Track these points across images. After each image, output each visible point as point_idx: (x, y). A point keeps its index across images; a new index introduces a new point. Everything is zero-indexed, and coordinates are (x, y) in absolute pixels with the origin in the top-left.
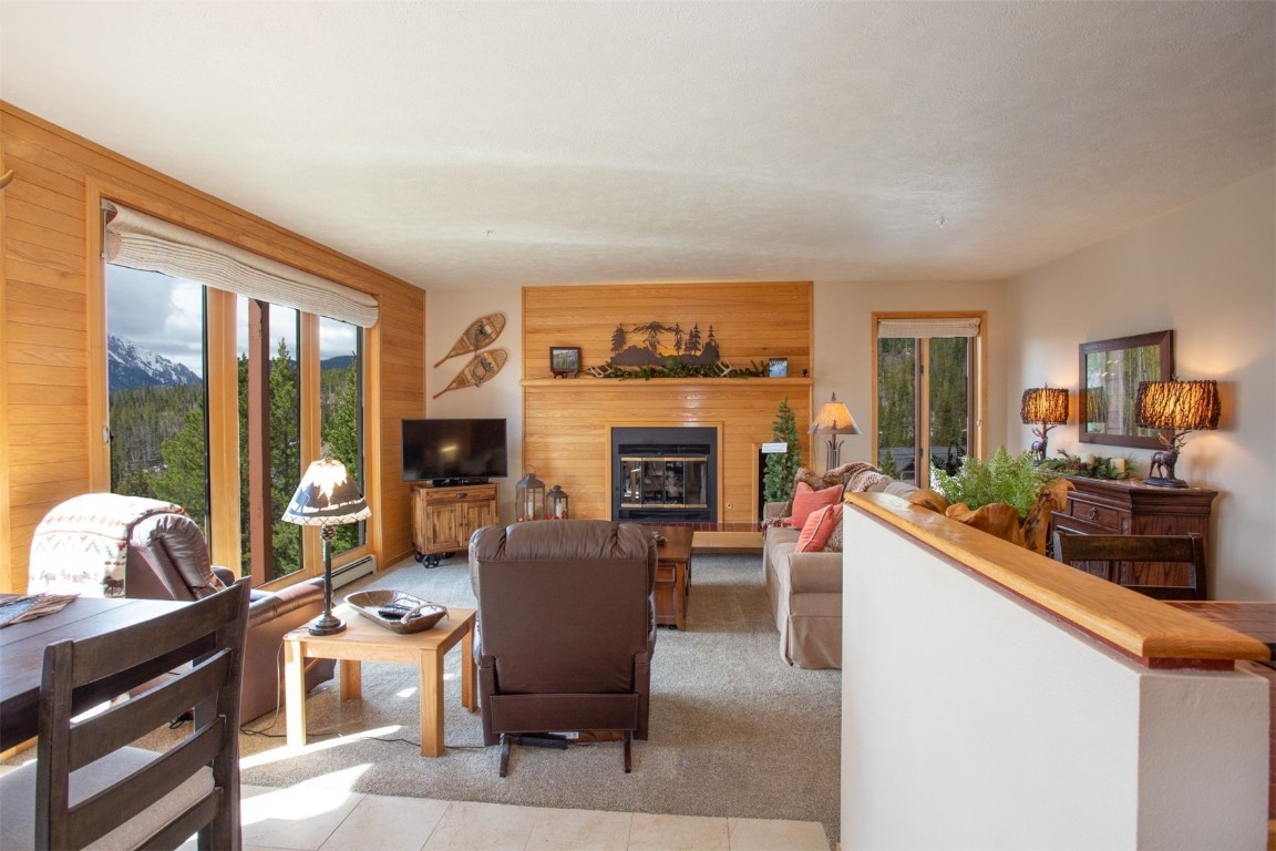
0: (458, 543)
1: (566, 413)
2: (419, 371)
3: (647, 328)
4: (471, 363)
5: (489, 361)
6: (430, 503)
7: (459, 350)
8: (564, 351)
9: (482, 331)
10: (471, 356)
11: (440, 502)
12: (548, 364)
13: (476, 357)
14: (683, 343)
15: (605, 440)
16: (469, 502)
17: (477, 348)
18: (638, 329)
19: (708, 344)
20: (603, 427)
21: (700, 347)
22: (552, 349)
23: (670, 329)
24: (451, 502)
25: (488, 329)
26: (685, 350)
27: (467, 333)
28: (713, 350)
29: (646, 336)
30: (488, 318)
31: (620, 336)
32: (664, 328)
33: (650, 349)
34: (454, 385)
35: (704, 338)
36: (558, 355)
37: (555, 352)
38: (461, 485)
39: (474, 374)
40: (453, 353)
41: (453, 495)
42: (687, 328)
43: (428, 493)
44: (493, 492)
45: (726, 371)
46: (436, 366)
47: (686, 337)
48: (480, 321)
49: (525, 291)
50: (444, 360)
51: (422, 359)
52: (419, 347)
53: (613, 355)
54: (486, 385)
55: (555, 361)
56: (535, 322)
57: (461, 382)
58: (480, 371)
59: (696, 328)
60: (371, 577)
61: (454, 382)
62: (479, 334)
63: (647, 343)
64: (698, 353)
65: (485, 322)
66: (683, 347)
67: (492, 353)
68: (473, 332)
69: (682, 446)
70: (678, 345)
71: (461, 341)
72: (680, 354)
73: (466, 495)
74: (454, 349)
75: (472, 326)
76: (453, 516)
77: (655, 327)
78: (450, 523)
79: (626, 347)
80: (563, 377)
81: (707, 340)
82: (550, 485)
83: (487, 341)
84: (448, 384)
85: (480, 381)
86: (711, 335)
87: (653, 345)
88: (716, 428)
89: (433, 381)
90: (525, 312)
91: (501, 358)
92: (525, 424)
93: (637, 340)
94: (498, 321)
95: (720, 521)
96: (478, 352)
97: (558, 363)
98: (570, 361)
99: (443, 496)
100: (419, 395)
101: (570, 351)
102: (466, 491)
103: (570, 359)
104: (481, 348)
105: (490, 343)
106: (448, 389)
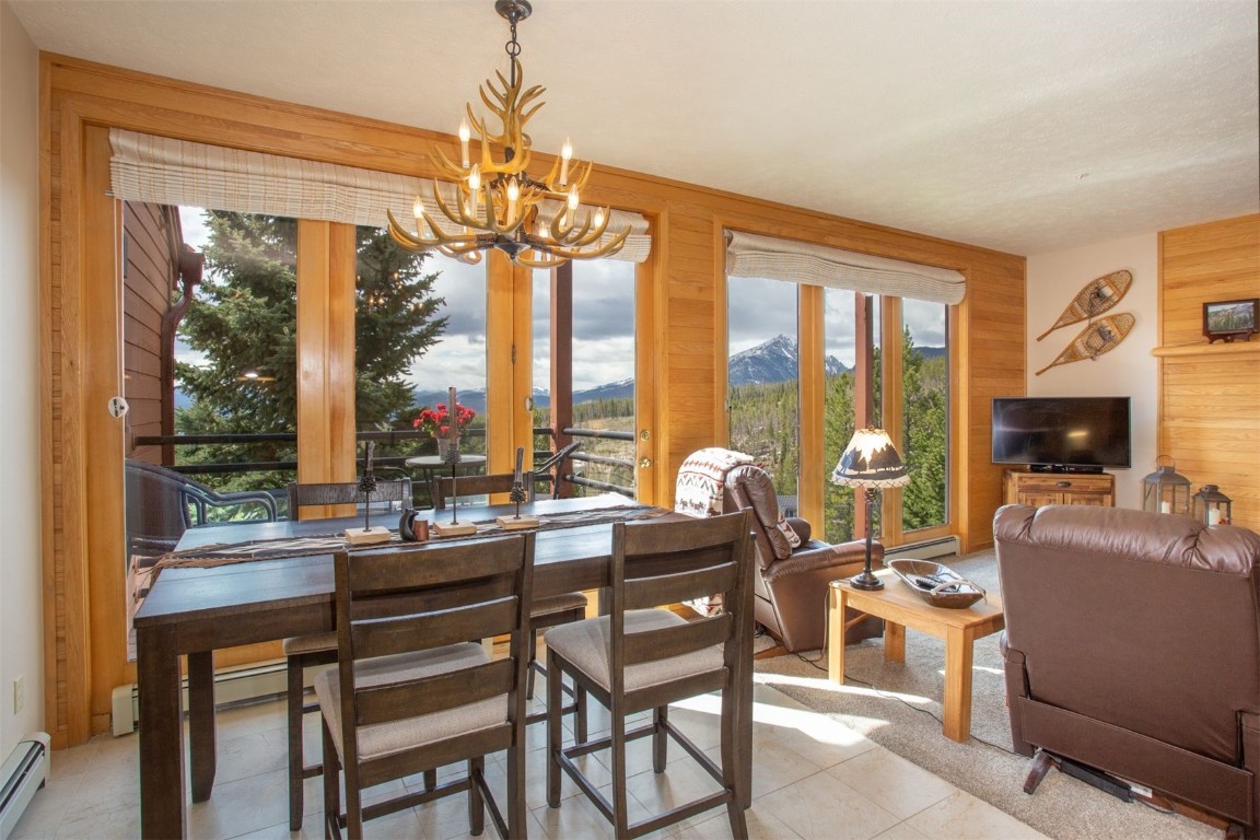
1: (1233, 390)
2: (1019, 346)
4: (1083, 333)
5: (1109, 328)
6: (1024, 489)
7: (1070, 317)
8: (1228, 307)
9: (1098, 294)
10: (1084, 325)
11: (1036, 489)
12: (1199, 324)
13: (1090, 326)
16: (1073, 492)
17: (1091, 315)
22: (1206, 306)
24: (1050, 490)
25: (1108, 291)
27: (1079, 298)
30: (1106, 278)
34: (1062, 359)
36: (1216, 313)
37: (1212, 309)
38: (1065, 472)
39: (1088, 346)
40: (1061, 323)
41: (1054, 483)
43: (1020, 478)
44: (1108, 485)
46: (1039, 339)
48: (1097, 281)
49: (1162, 237)
51: (1023, 334)
52: (1019, 321)
54: (1103, 358)
55: (1211, 321)
56: (1174, 275)
57: (1071, 355)
58: (1097, 341)
60: (953, 558)
61: (1061, 356)
62: (1095, 298)
65: (1103, 282)
67: (1112, 318)
68: (1087, 296)
71: (1071, 309)
73: (1069, 484)
74: (1061, 319)
75: (1086, 288)
80: (1227, 341)
82: (1198, 484)
83: (1106, 305)
84: (1054, 359)
85: (1096, 353)
89: (1037, 355)
90: (1164, 263)
91: (1127, 324)
92: (1162, 403)
94: (1123, 281)
96: (1093, 320)
97: (1216, 324)
98: (1240, 319)
99: (1041, 484)
100: (1018, 372)
101: (1241, 305)
102: (1070, 481)
103: (1242, 315)
104: (1098, 314)
105: (1110, 307)
106: (1054, 365)
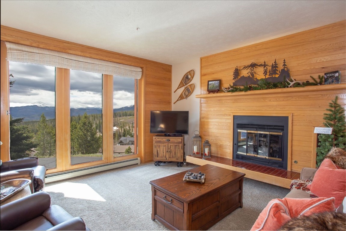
0: (166, 158)
1: (216, 109)
2: (170, 95)
3: (249, 66)
4: (184, 90)
5: (190, 89)
6: (156, 142)
7: (181, 85)
8: (214, 82)
9: (187, 77)
10: (184, 87)
11: (160, 142)
14: (268, 71)
15: (230, 121)
16: (171, 143)
18: (245, 67)
19: (283, 70)
20: (230, 115)
21: (278, 72)
22: (209, 81)
23: (261, 65)
24: (163, 142)
25: (189, 77)
26: (269, 75)
27: (183, 79)
28: (286, 73)
29: (249, 70)
30: (189, 72)
31: (237, 72)
32: (257, 65)
33: (251, 76)
35: (281, 67)
37: (210, 83)
39: (185, 94)
40: (179, 87)
41: (164, 140)
42: (270, 63)
44: (181, 140)
45: (292, 84)
46: (174, 92)
47: (269, 68)
49: (201, 59)
50: (177, 90)
51: (170, 90)
52: (170, 86)
53: (234, 81)
54: (189, 98)
55: (209, 87)
56: (205, 71)
57: (181, 97)
58: (187, 93)
59: (275, 62)
60: (137, 165)
61: (179, 97)
62: (187, 79)
63: (249, 74)
64: (277, 76)
65: (188, 74)
66: (268, 74)
67: (190, 85)
68: (185, 78)
69: (267, 126)
70: (265, 73)
71: (181, 82)
72: (266, 77)
74: (179, 85)
75: (184, 76)
76: (164, 148)
77: (253, 65)
78: (163, 150)
79: (239, 77)
80: (213, 93)
81: (282, 68)
84: (178, 99)
85: (187, 96)
86: (284, 65)
87: (252, 75)
88: (287, 117)
89: (175, 97)
90: (201, 68)
91: (193, 87)
93: (245, 73)
94: (192, 73)
95: (289, 169)
96: (186, 86)
97: (211, 87)
98: (216, 86)
99: (162, 140)
100: (169, 103)
101: (217, 81)
102: (170, 139)
103: (216, 85)
104: (187, 84)
105: (190, 82)
106: (177, 100)
